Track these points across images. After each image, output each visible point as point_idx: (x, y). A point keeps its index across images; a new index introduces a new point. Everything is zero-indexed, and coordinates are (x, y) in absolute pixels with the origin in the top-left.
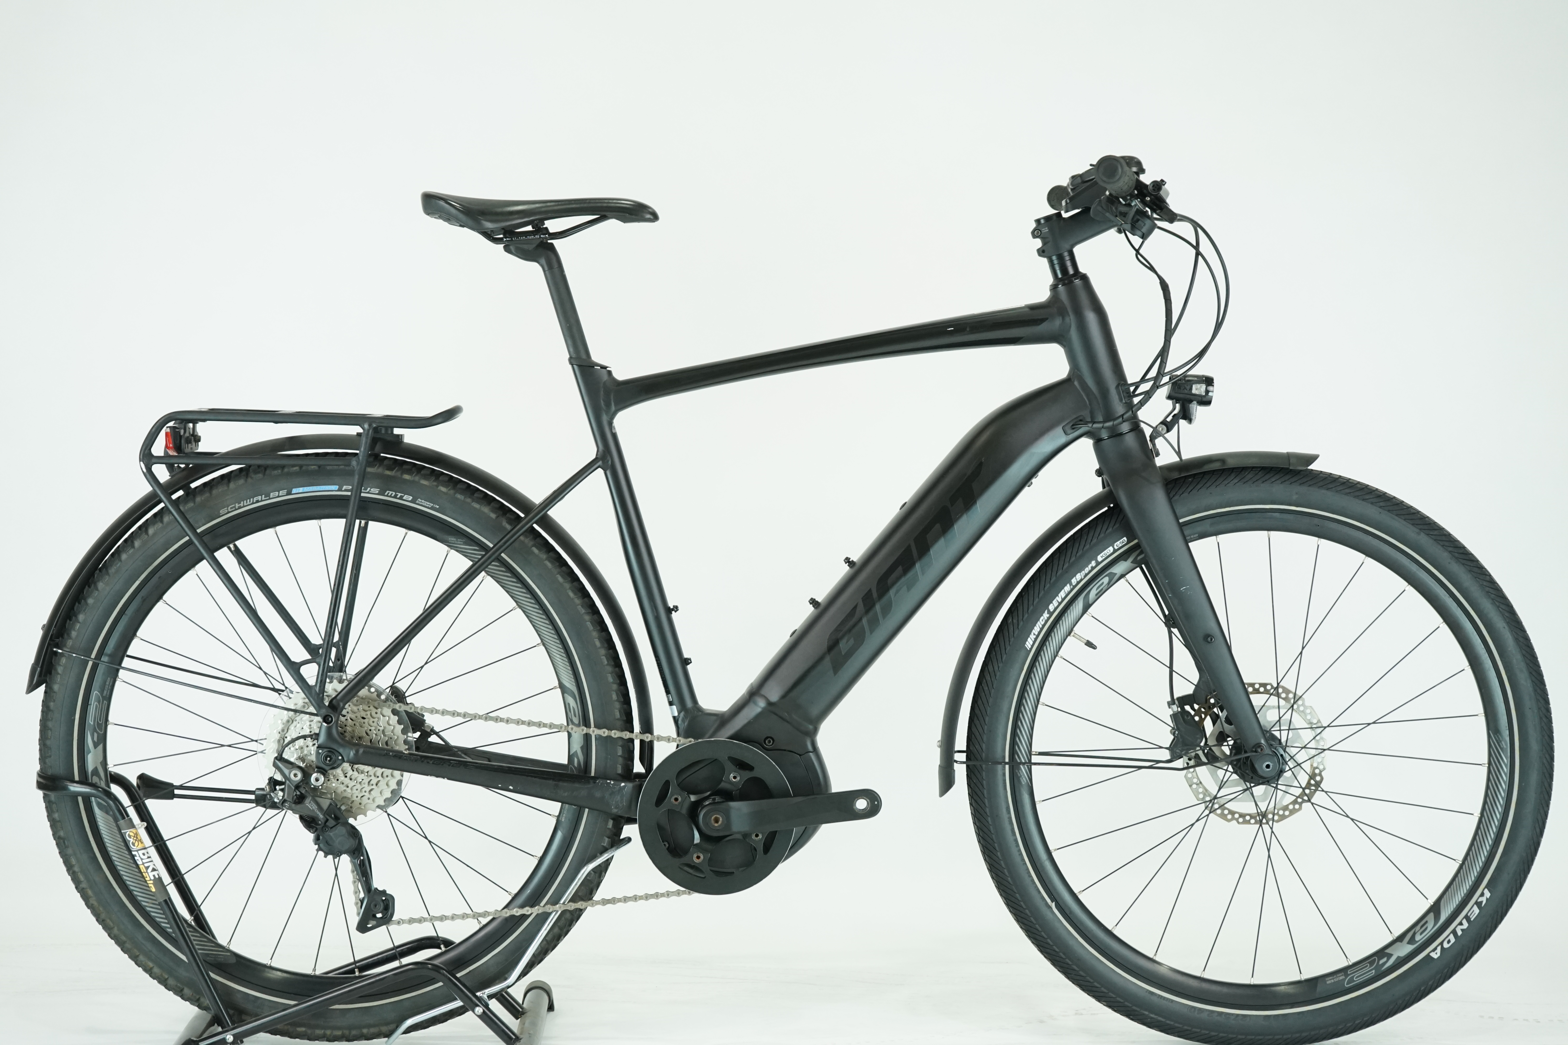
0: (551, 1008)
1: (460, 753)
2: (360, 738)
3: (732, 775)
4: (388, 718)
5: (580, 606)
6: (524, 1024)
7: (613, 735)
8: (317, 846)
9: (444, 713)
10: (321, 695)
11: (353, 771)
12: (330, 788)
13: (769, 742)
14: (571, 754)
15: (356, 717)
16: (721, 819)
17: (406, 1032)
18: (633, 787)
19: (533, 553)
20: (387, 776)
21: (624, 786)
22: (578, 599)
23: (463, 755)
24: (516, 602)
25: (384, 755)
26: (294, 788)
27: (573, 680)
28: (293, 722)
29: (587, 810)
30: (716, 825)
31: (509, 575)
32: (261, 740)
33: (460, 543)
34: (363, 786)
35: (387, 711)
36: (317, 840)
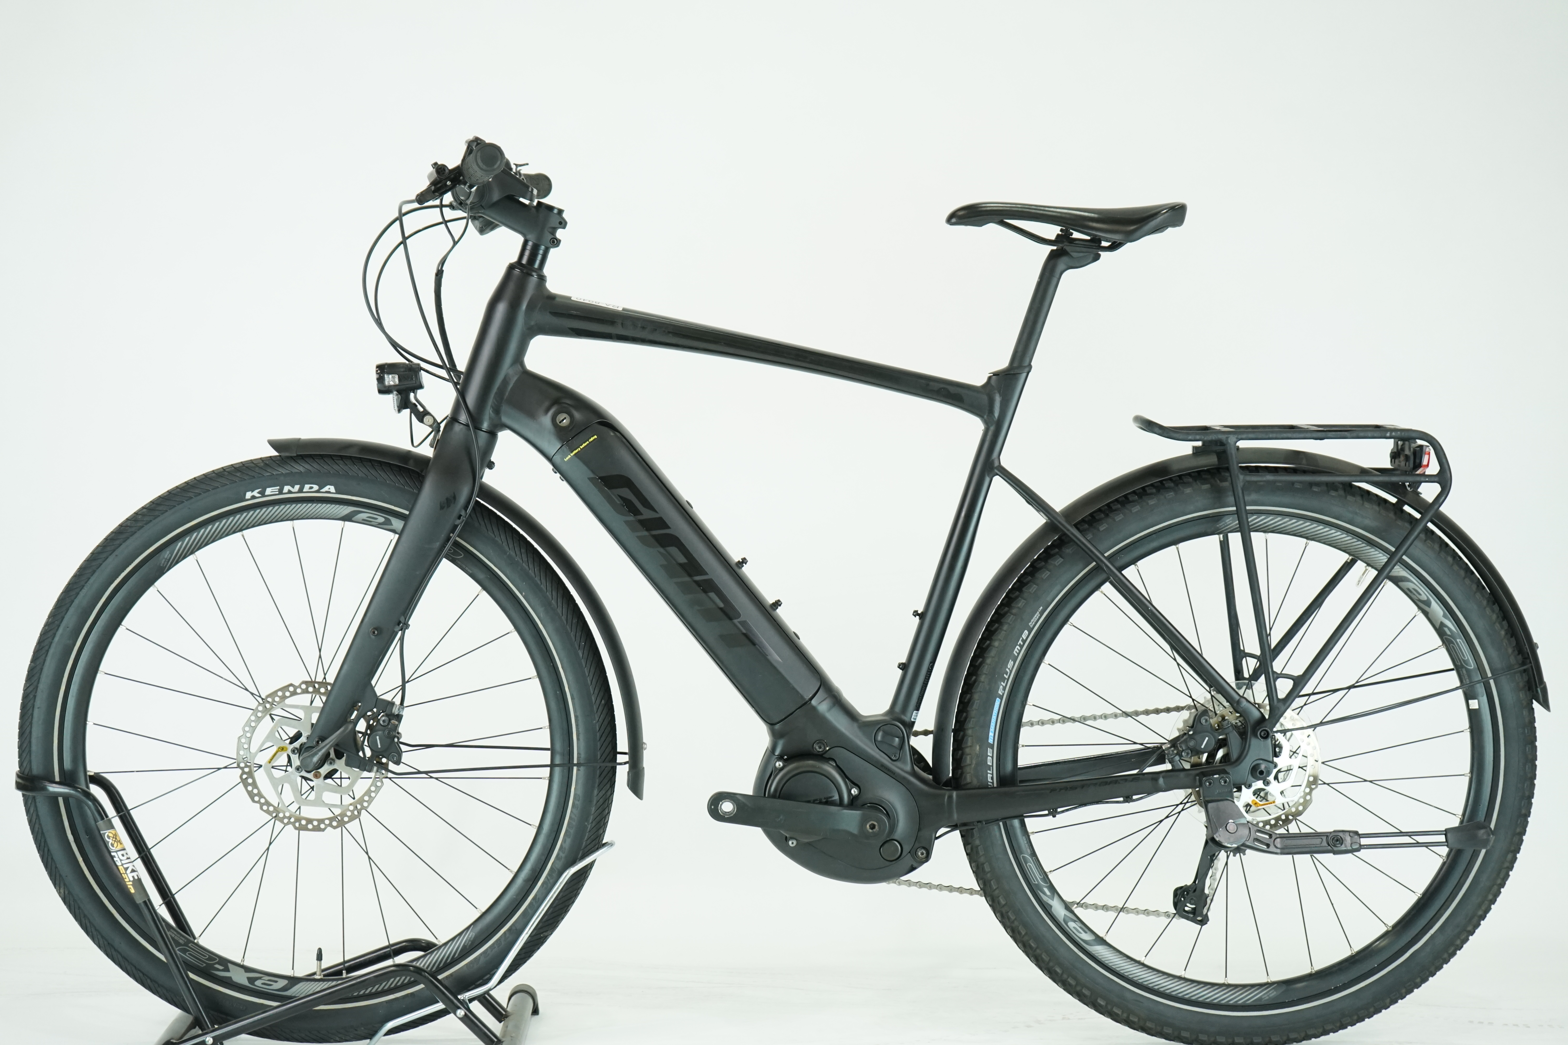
0: (535, 1011)
6: (507, 1027)
17: (386, 1034)
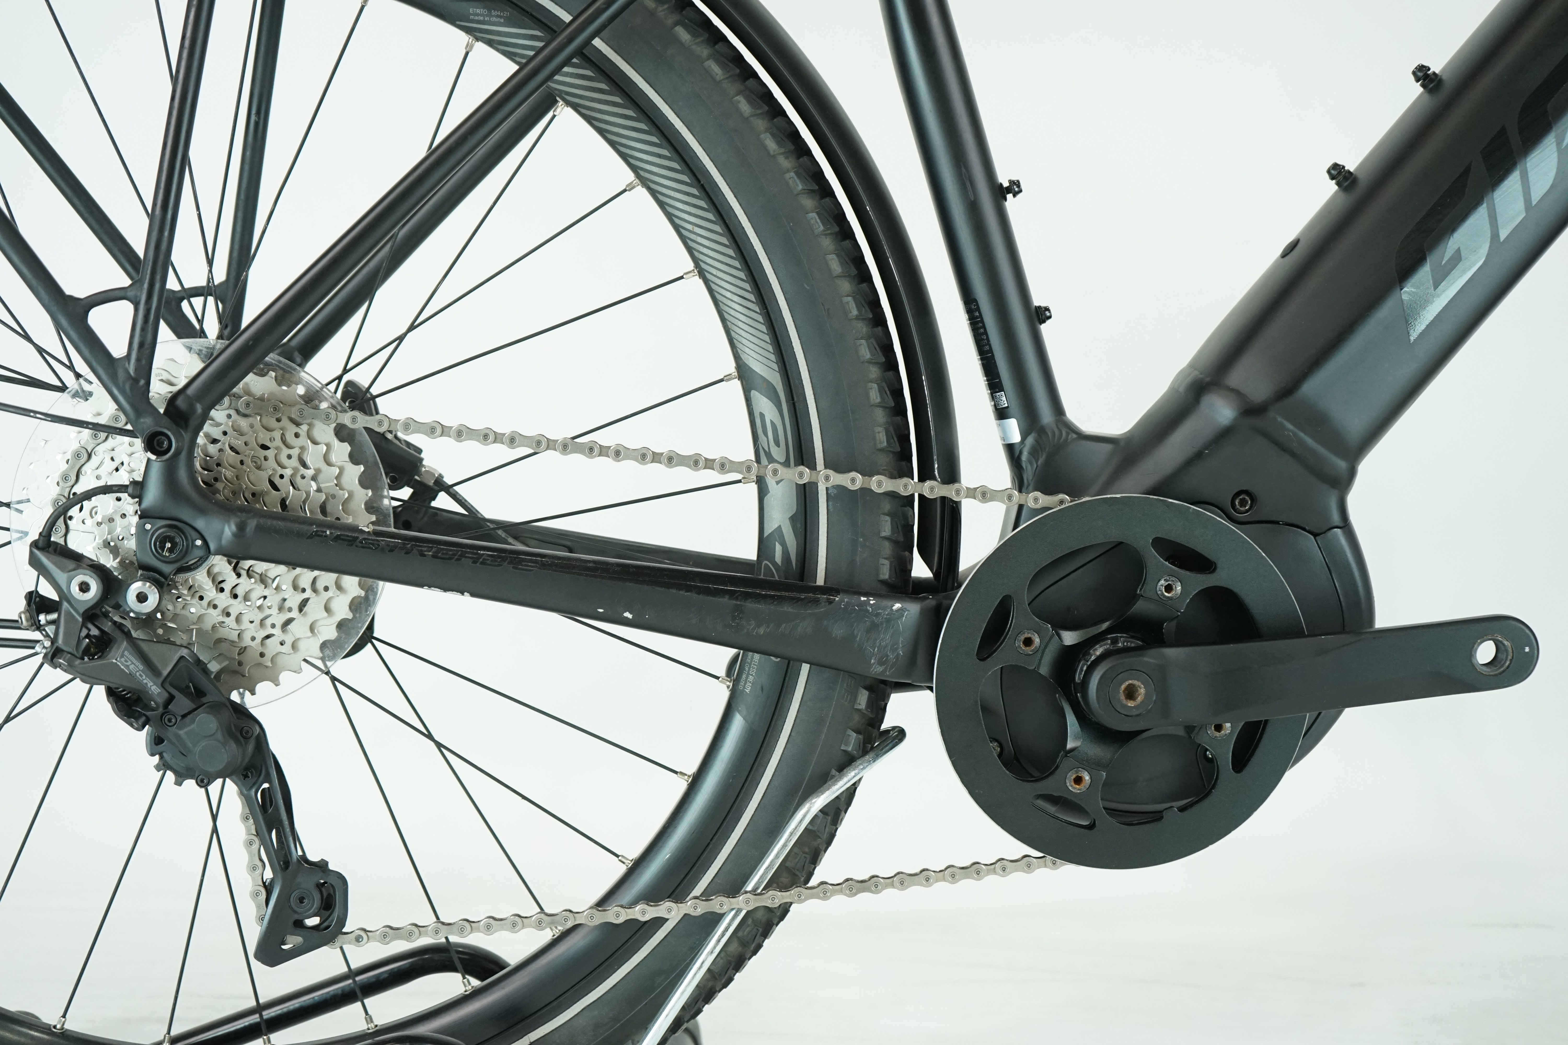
1: (500, 532)
2: (254, 495)
3: (1162, 582)
4: (325, 448)
5: (792, 174)
7: (874, 487)
8: (157, 757)
9: (461, 433)
10: (142, 382)
11: (239, 575)
12: (186, 618)
13: (1243, 503)
14: (766, 534)
15: (246, 444)
16: (1142, 691)
18: (923, 612)
19: (677, 40)
20: (326, 589)
21: (899, 610)
22: (787, 158)
23: (510, 540)
24: (634, 168)
25: (311, 537)
26: (80, 619)
27: (773, 357)
28: (90, 456)
29: (805, 668)
30: (1131, 704)
31: (618, 100)
32: (19, 502)
33: (497, 20)
34: (268, 612)
35: (325, 432)
36: (156, 743)
